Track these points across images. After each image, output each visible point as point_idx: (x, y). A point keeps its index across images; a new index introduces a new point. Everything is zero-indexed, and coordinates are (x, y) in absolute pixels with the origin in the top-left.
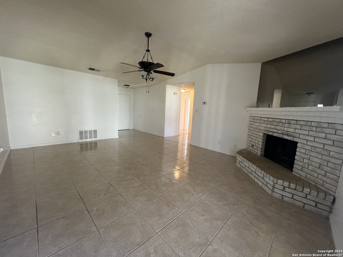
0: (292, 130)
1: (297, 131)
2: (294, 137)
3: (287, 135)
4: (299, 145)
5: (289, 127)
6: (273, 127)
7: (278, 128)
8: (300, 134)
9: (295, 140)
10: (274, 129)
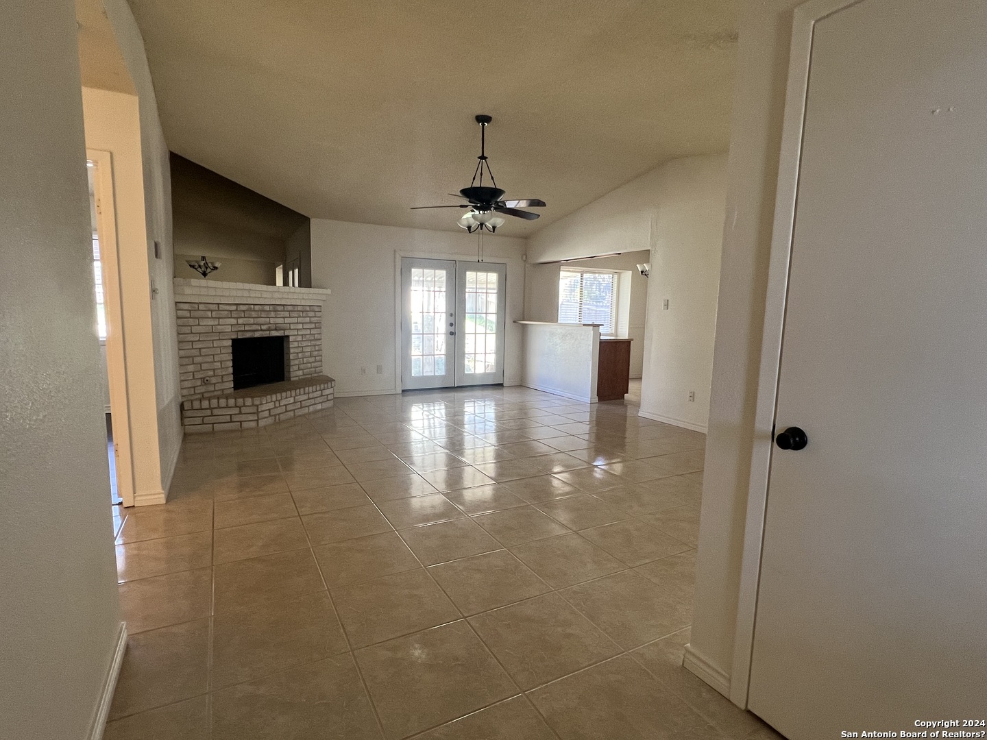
0: (280, 321)
1: (287, 320)
2: (284, 330)
3: (276, 329)
4: (291, 339)
5: (276, 317)
6: (252, 321)
7: (261, 320)
8: (290, 324)
9: (287, 333)
10: (254, 324)
